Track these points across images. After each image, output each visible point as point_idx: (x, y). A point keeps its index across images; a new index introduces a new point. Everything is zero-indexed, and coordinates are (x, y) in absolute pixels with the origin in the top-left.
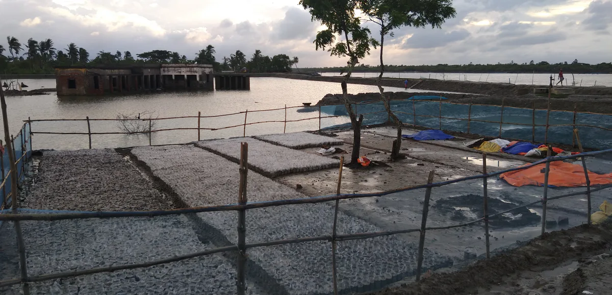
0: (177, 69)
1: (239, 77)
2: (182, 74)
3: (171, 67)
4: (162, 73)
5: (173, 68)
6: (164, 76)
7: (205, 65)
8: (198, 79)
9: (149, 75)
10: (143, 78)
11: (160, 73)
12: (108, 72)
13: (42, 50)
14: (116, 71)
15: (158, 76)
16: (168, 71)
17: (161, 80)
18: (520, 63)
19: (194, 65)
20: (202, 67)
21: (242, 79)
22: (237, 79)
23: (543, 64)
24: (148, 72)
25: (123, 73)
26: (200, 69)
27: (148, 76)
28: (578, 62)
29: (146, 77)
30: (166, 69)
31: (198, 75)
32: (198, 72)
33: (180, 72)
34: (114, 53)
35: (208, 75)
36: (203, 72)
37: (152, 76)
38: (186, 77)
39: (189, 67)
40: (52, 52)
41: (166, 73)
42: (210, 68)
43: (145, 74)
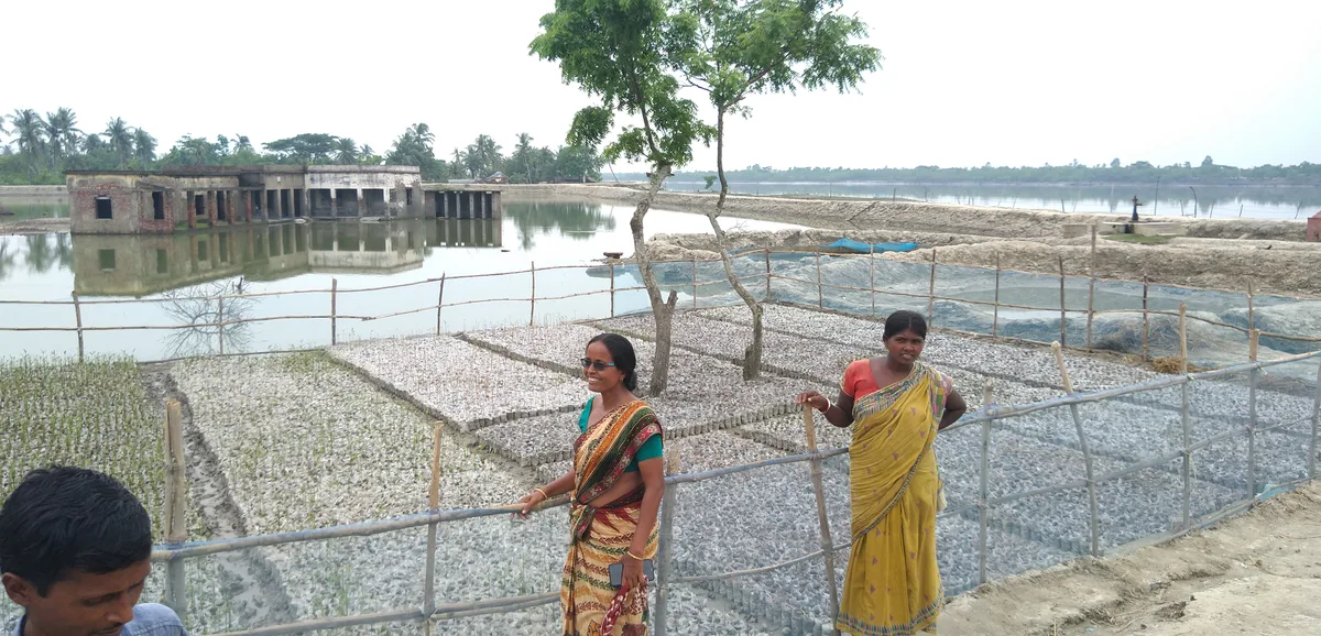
0: (341, 175)
1: (478, 195)
2: (352, 187)
3: (328, 172)
4: (309, 185)
5: (333, 175)
6: (313, 191)
7: (403, 169)
8: (387, 197)
9: (279, 188)
10: (265, 196)
11: (304, 185)
12: (187, 182)
13: (53, 132)
14: (204, 182)
15: (298, 192)
16: (321, 180)
17: (306, 200)
18: (1090, 165)
19: (377, 168)
20: (395, 173)
21: (483, 199)
22: (472, 198)
23: (1140, 168)
24: (275, 184)
25: (220, 186)
26: (391, 177)
27: (275, 191)
28: (1214, 163)
29: (271, 193)
30: (316, 176)
31: (386, 189)
32: (387, 184)
33: (348, 183)
34: (213, 140)
35: (409, 191)
36: (398, 183)
37: (285, 192)
38: (360, 193)
39: (365, 172)
40: (73, 139)
41: (317, 186)
42: (413, 173)
43: (267, 188)
